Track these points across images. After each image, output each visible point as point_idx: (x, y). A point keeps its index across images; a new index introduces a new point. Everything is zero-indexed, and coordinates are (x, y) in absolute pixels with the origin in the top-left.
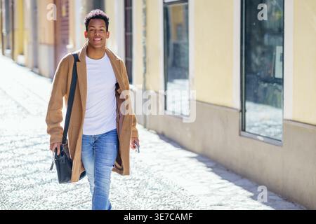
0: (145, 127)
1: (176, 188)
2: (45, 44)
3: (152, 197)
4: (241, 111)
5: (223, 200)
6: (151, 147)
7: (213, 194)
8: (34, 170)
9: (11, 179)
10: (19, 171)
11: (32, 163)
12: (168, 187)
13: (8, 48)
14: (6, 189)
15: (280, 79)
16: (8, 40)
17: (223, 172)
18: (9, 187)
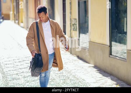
0: (71, 54)
1: (81, 80)
2: (31, 18)
3: (70, 83)
4: (110, 46)
5: (101, 85)
6: (72, 62)
7: (97, 82)
8: (22, 71)
9: (11, 76)
10: (15, 72)
11: (21, 69)
12: (78, 79)
13: (17, 20)
14: (9, 80)
15: (125, 32)
16: (17, 17)
17: (102, 73)
18: (10, 79)
